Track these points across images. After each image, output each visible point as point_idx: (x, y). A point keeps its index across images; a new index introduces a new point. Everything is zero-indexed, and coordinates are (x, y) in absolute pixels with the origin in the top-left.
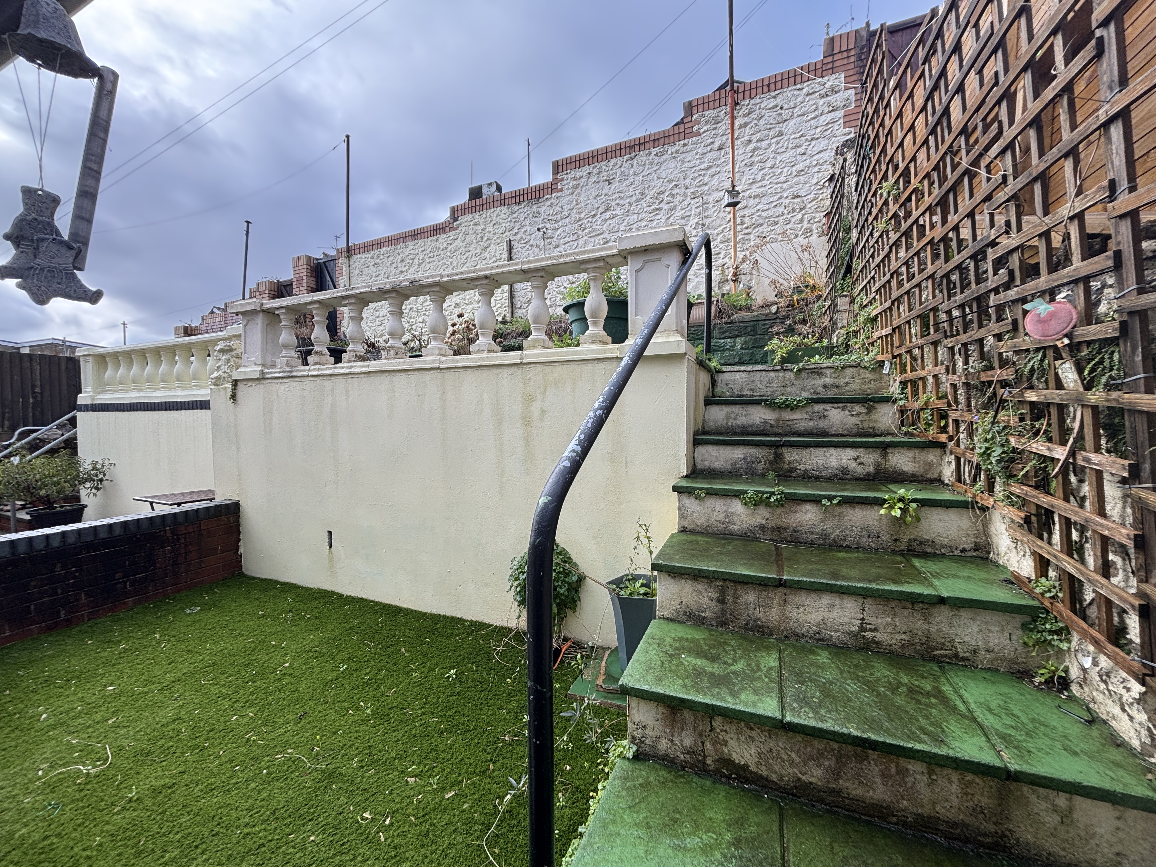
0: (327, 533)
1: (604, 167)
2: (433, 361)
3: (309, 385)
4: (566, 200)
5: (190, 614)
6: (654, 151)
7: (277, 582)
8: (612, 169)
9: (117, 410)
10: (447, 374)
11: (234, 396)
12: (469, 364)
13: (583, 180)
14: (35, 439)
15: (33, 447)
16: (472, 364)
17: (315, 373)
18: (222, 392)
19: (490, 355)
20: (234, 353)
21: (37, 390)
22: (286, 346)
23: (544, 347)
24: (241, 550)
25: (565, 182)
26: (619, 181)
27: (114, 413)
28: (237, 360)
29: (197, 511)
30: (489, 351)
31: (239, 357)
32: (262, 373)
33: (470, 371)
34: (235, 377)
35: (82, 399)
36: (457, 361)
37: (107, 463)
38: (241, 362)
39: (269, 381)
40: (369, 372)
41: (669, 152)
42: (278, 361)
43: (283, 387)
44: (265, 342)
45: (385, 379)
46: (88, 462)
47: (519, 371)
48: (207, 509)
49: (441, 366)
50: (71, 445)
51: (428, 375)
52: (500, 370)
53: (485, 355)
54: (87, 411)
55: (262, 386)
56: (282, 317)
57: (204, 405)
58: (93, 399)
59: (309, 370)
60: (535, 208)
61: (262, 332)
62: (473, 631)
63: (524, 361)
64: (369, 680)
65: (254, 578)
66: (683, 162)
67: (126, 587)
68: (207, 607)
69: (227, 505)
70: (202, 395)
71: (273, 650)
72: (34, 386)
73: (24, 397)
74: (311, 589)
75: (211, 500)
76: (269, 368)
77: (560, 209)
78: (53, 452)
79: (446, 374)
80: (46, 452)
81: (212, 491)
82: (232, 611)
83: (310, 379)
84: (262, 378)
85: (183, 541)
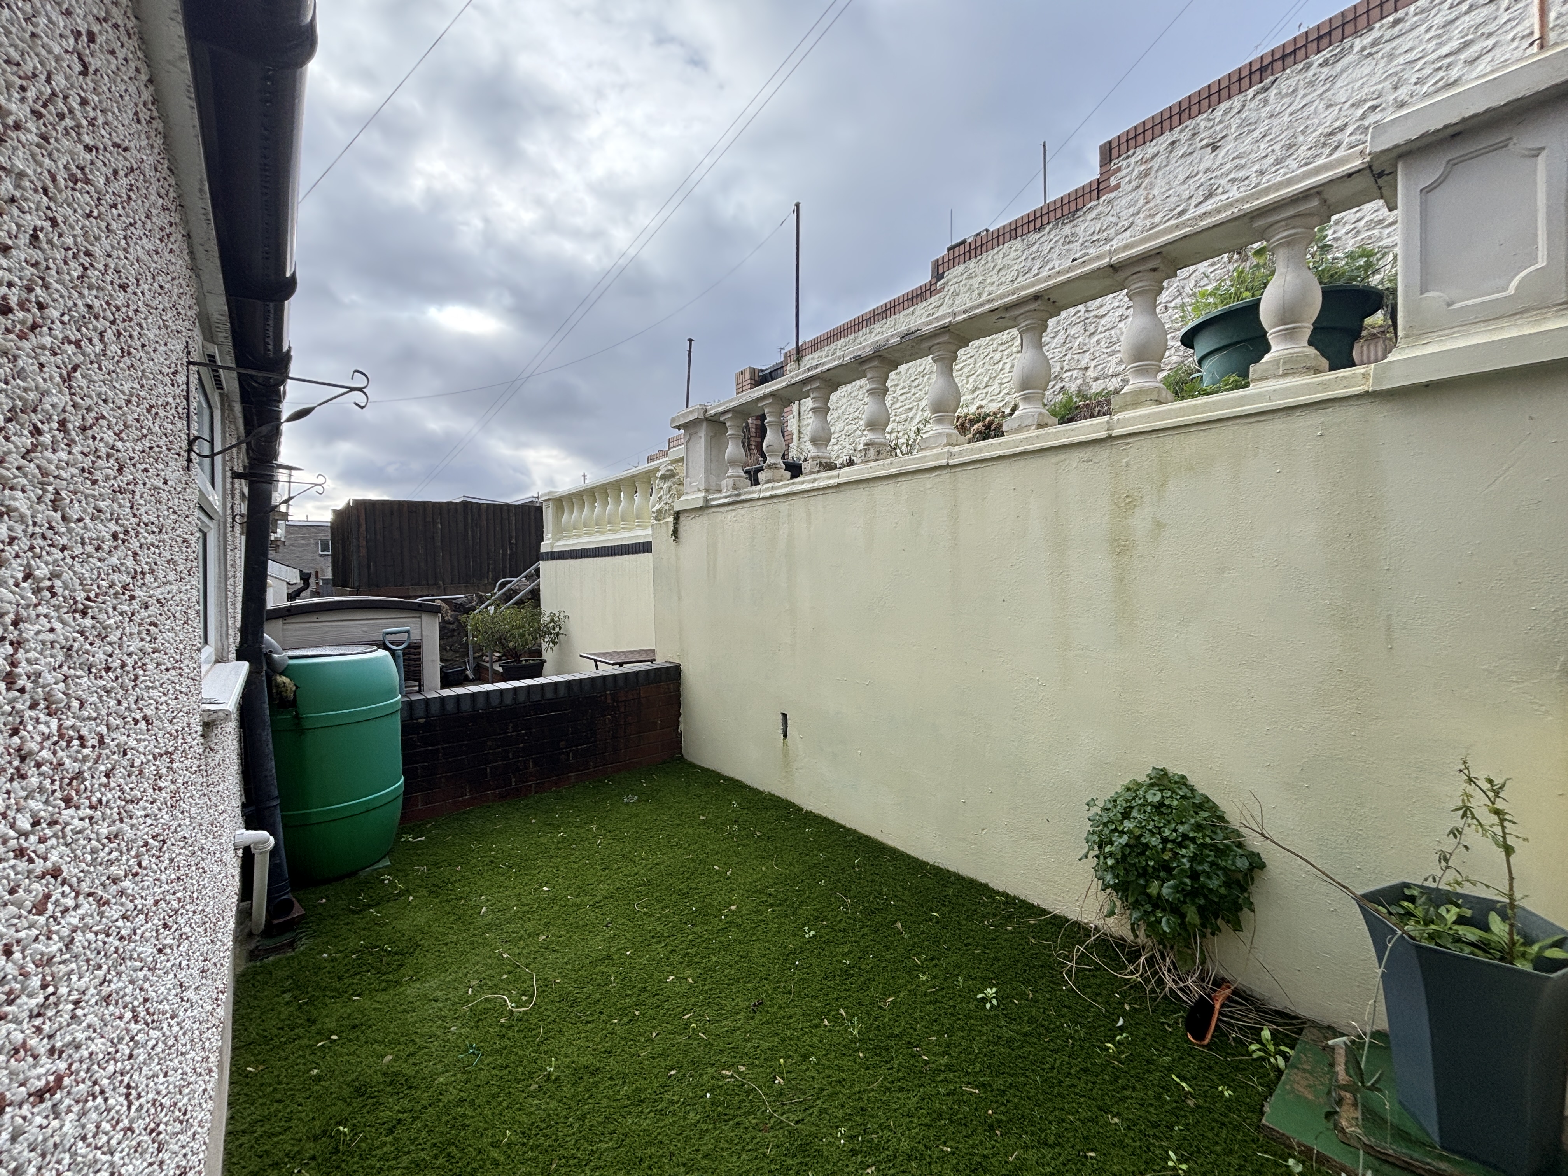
0: (781, 717)
1: (1203, 125)
2: (938, 456)
3: (760, 511)
4: (1124, 201)
5: (627, 804)
6: (1317, 59)
7: (719, 776)
8: (1220, 122)
9: (572, 558)
10: (963, 475)
11: (675, 533)
12: (1001, 453)
13: (1158, 159)
14: (510, 590)
15: (507, 597)
16: (1008, 452)
17: (768, 494)
18: (664, 529)
19: (1042, 431)
20: (676, 479)
21: (513, 541)
22: (733, 463)
23: (1159, 402)
24: (682, 727)
25: (1124, 172)
26: (1236, 139)
27: (568, 561)
28: (679, 487)
29: (637, 674)
30: (1040, 426)
31: (681, 483)
32: (706, 500)
33: (1002, 466)
34: (677, 509)
35: (545, 547)
36: (981, 450)
37: (562, 615)
38: (685, 489)
39: (714, 510)
40: (839, 485)
41: (1357, 48)
42: (724, 483)
43: (729, 517)
44: (709, 459)
45: (862, 493)
46: (548, 614)
47: (1104, 454)
48: (647, 672)
49: (951, 462)
50: (535, 595)
51: (928, 481)
52: (1062, 456)
53: (1033, 432)
54: (548, 559)
55: (706, 517)
56: (728, 424)
57: (645, 548)
58: (552, 547)
59: (760, 491)
60: (1067, 229)
61: (706, 448)
62: (1011, 916)
63: (1115, 433)
64: (849, 966)
65: (694, 766)
66: (1391, 56)
67: (568, 759)
68: (644, 797)
69: (667, 668)
70: (645, 536)
71: (716, 878)
72: (510, 537)
73: (505, 551)
74: (760, 792)
75: (652, 661)
76: (713, 493)
77: (1114, 219)
78: (520, 603)
79: (959, 475)
80: (516, 603)
81: (653, 651)
82: (669, 808)
83: (762, 502)
84: (705, 507)
85: (622, 710)
